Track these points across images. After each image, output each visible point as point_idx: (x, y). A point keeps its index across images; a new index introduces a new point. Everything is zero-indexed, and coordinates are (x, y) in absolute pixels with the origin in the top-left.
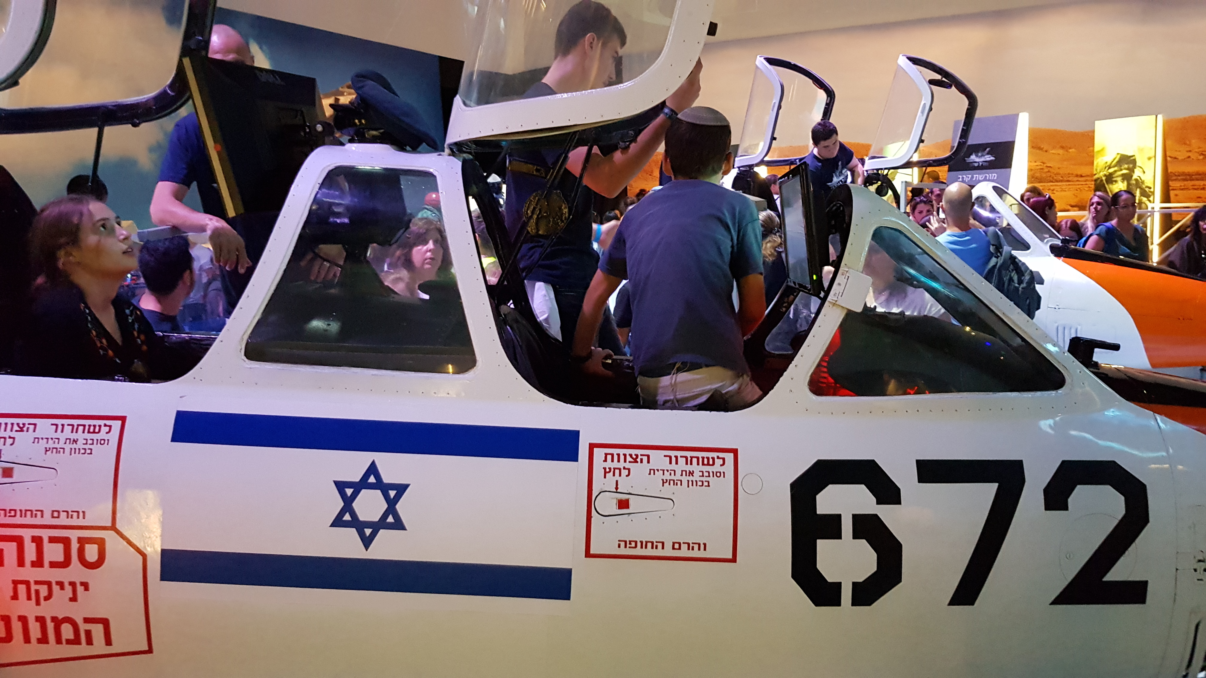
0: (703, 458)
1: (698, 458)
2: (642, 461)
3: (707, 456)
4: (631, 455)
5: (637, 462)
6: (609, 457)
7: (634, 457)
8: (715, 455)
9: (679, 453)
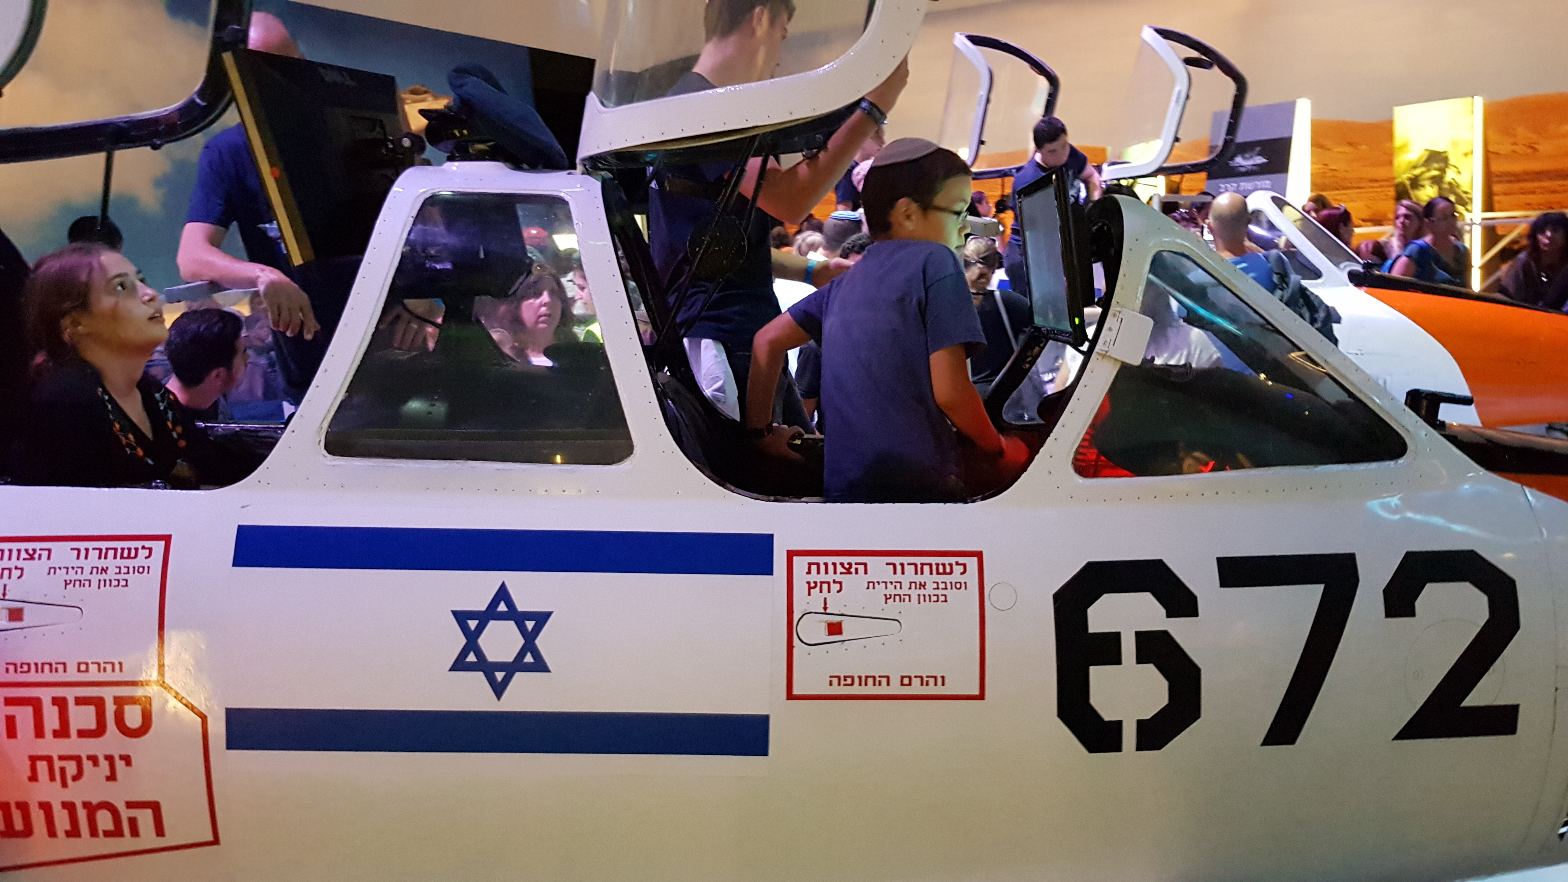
0: (937, 565)
1: (930, 565)
2: (857, 573)
3: (943, 562)
4: (842, 564)
5: (851, 573)
6: (814, 568)
7: (847, 566)
8: (953, 560)
9: (906, 560)
